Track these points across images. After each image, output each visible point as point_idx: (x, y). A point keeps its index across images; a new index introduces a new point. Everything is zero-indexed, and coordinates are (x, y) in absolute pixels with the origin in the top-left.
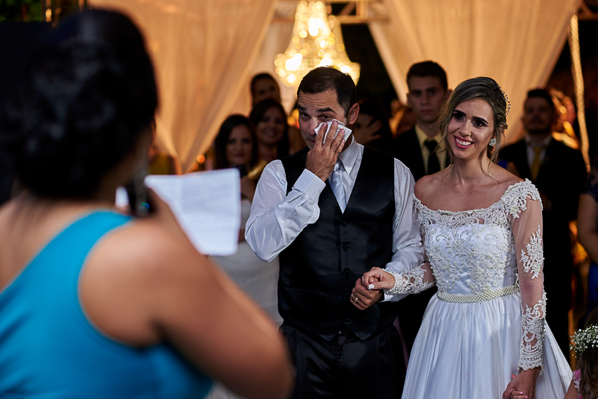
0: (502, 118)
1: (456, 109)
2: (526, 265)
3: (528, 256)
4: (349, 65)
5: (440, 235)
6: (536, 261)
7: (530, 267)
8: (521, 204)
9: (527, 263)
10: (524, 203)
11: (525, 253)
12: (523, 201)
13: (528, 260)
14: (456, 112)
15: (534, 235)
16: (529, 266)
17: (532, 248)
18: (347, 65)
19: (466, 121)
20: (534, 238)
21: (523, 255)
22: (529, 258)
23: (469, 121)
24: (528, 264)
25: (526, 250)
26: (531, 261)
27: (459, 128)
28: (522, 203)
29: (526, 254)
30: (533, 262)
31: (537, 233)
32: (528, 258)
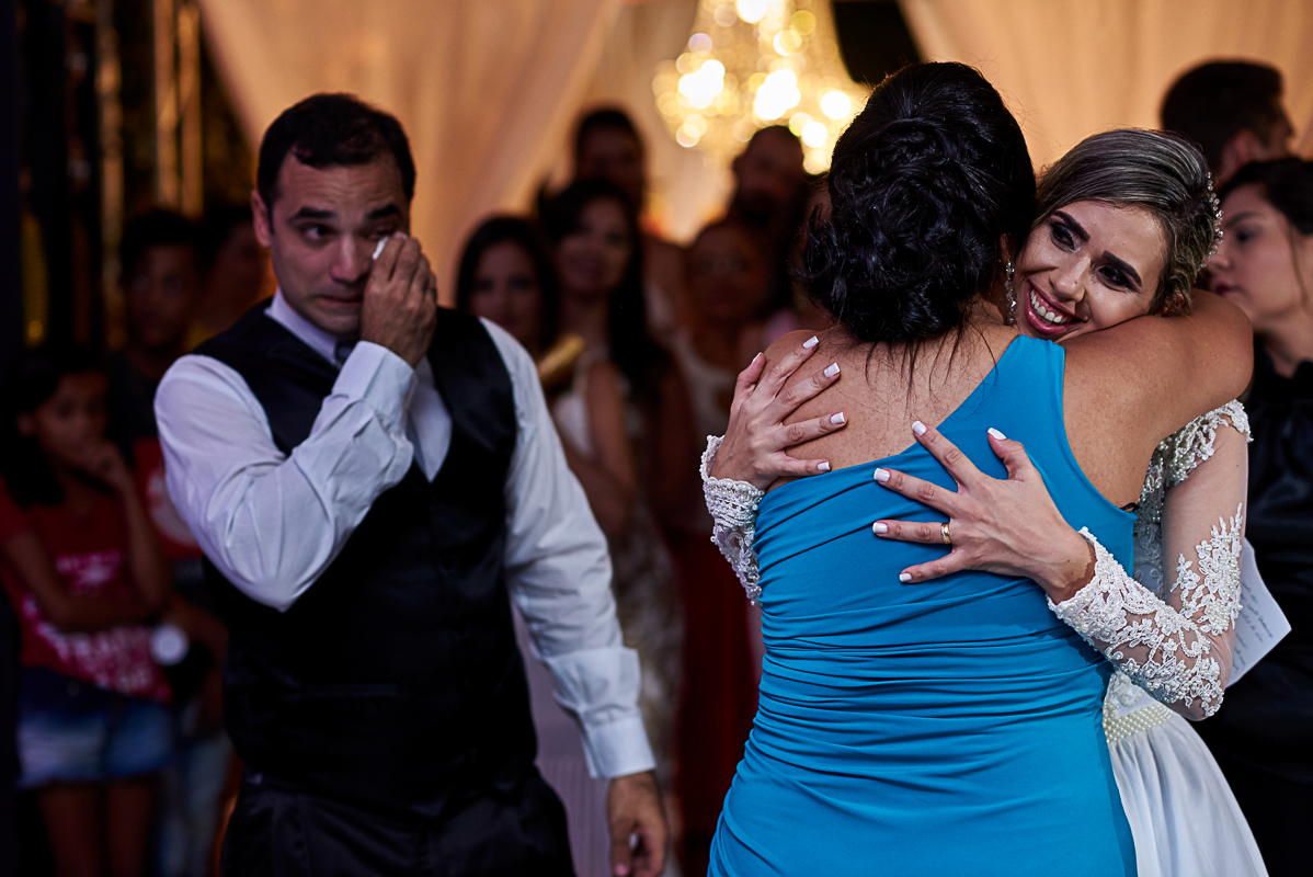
0: (1184, 278)
1: (1062, 210)
2: (1189, 599)
3: (1199, 573)
6: (1217, 594)
7: (1201, 606)
10: (1208, 440)
11: (1189, 564)
12: (1207, 436)
13: (1199, 584)
14: (1061, 220)
15: (1224, 526)
16: (1199, 601)
17: (1215, 556)
19: (1079, 256)
20: (1224, 532)
21: (1182, 568)
22: (1202, 582)
23: (1086, 261)
24: (1195, 596)
25: (1194, 557)
26: (1206, 591)
27: (1052, 269)
28: (1203, 441)
29: (1196, 568)
30: (1211, 596)
31: (1232, 522)
32: (1199, 579)
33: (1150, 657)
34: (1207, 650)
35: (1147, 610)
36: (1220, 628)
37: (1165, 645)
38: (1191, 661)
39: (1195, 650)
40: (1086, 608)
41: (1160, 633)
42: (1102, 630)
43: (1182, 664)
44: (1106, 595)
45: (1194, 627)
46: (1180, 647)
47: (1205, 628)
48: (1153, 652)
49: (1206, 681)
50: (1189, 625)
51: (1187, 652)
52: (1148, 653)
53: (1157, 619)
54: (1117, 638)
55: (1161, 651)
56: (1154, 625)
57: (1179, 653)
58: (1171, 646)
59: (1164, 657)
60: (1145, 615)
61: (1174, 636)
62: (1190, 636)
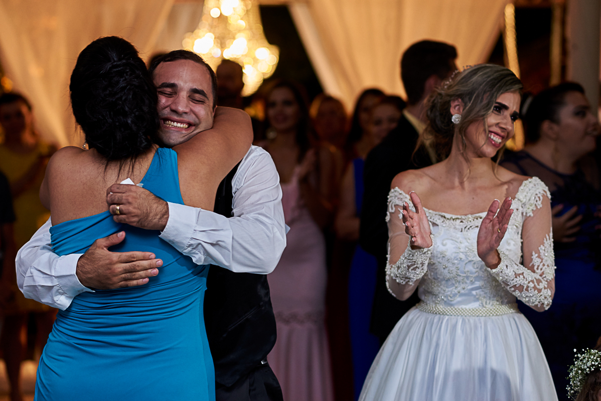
4: (268, 48)
5: (448, 239)
7: (542, 271)
8: (537, 201)
9: (538, 266)
10: (540, 200)
11: (537, 255)
12: (539, 197)
13: (541, 263)
15: (548, 237)
16: (541, 269)
17: (546, 250)
18: (264, 47)
20: (548, 240)
21: (534, 257)
22: (542, 262)
24: (540, 268)
25: (538, 252)
26: (544, 265)
28: (538, 199)
29: (539, 257)
30: (546, 266)
32: (540, 260)
33: (524, 290)
34: (546, 286)
35: (520, 272)
36: (550, 279)
37: (529, 285)
38: (540, 291)
39: (541, 286)
40: (502, 272)
41: (527, 280)
42: (507, 279)
43: (536, 292)
44: (507, 266)
45: (540, 278)
46: (535, 285)
47: (545, 279)
48: (525, 287)
49: (545, 298)
50: (538, 277)
51: (538, 287)
52: (523, 288)
53: (524, 275)
54: (512, 283)
55: (528, 287)
56: (524, 277)
57: (535, 288)
58: (531, 285)
59: (529, 289)
60: (520, 274)
61: (532, 281)
62: (539, 281)
